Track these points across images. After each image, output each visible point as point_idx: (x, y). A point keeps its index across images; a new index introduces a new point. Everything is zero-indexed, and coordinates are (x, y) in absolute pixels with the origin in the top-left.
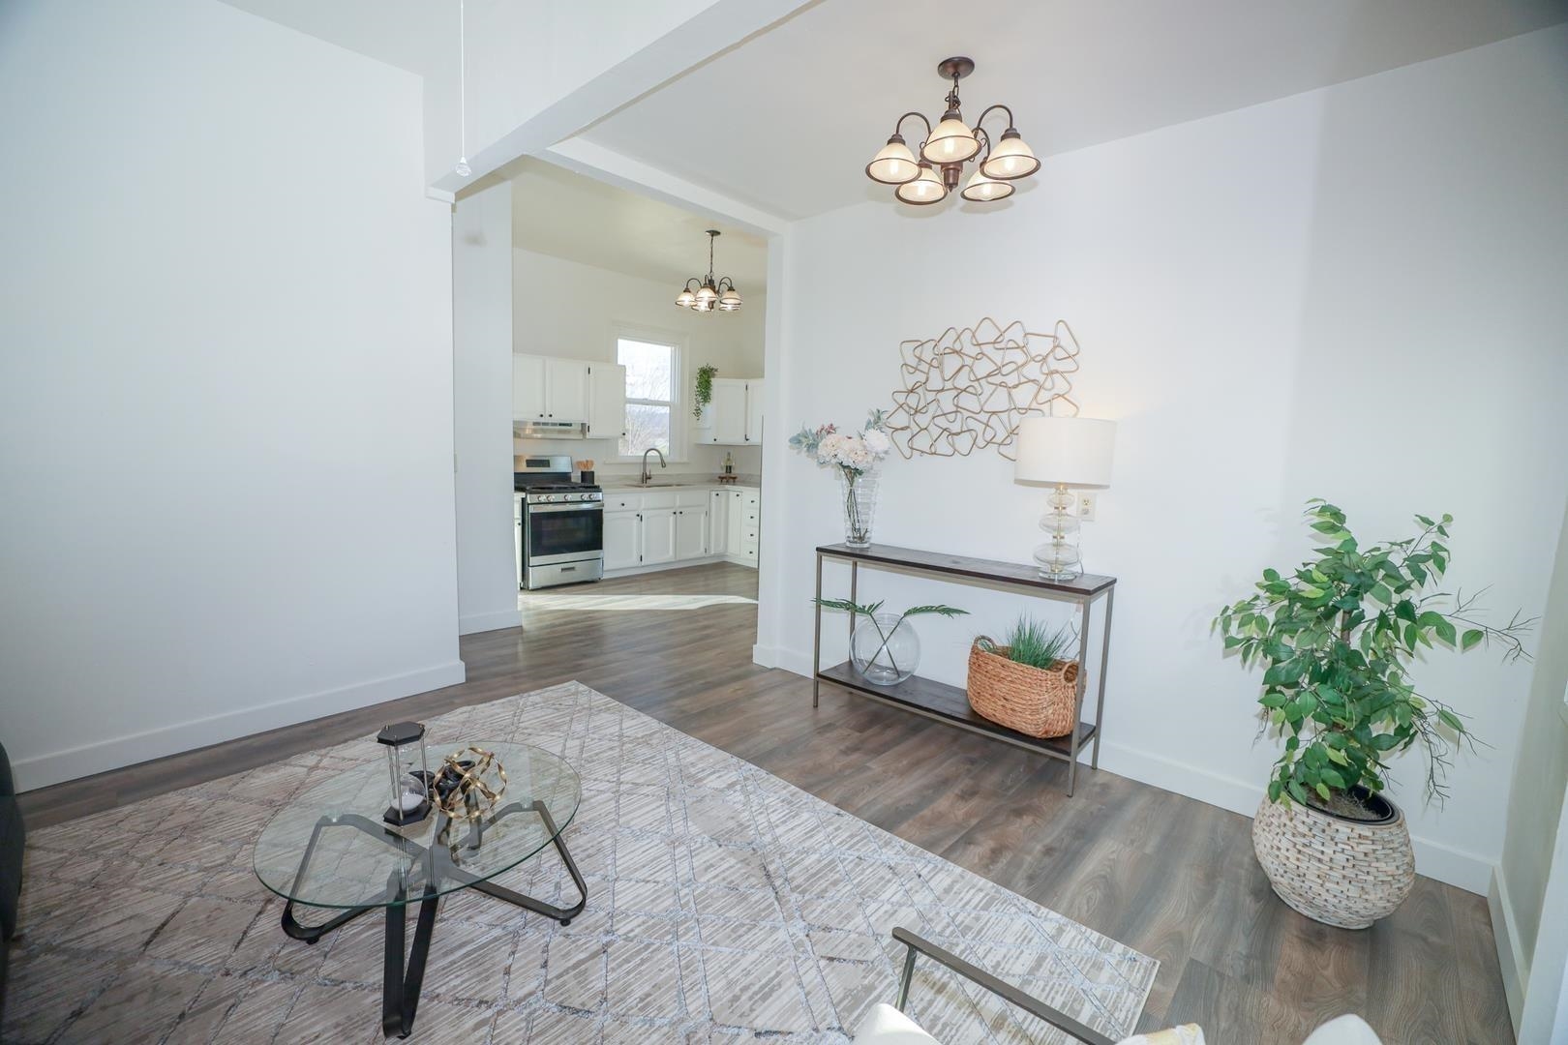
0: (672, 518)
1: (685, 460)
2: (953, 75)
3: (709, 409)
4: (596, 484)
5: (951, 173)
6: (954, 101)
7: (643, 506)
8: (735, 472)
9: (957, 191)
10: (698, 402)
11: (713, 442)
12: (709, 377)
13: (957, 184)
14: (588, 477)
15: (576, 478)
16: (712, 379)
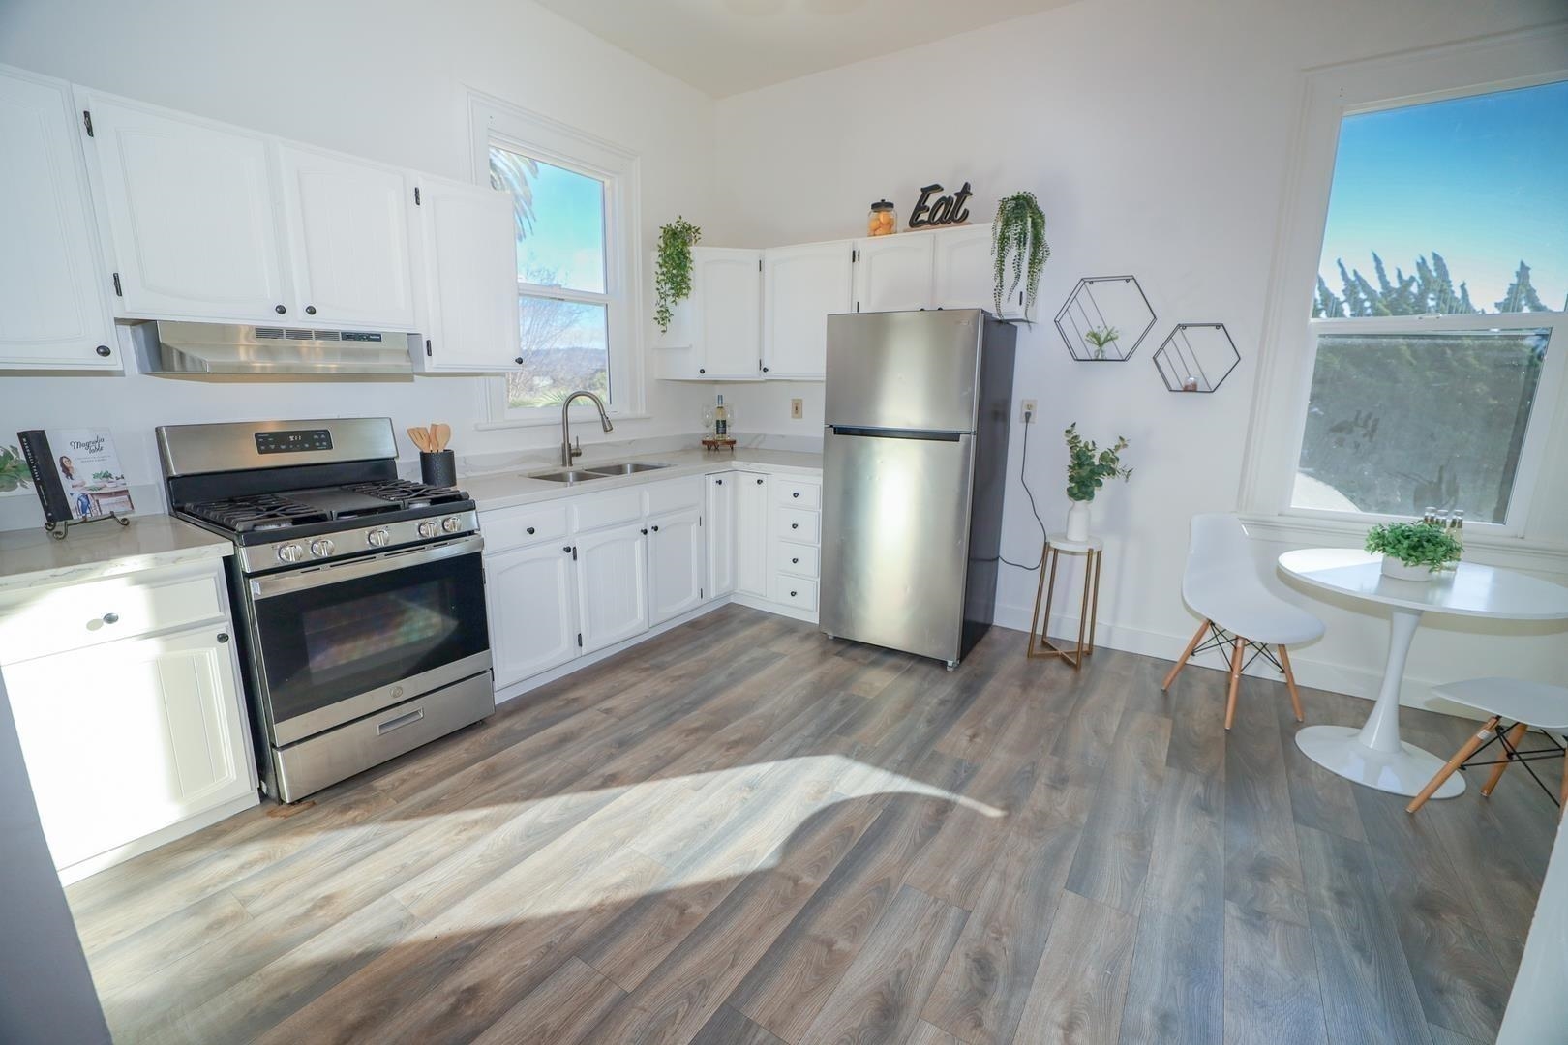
0: (638, 545)
1: (641, 411)
3: (685, 309)
4: (460, 488)
7: (576, 528)
8: (733, 431)
10: (663, 296)
11: (697, 376)
12: (685, 243)
14: (439, 468)
15: (409, 471)
16: (692, 248)
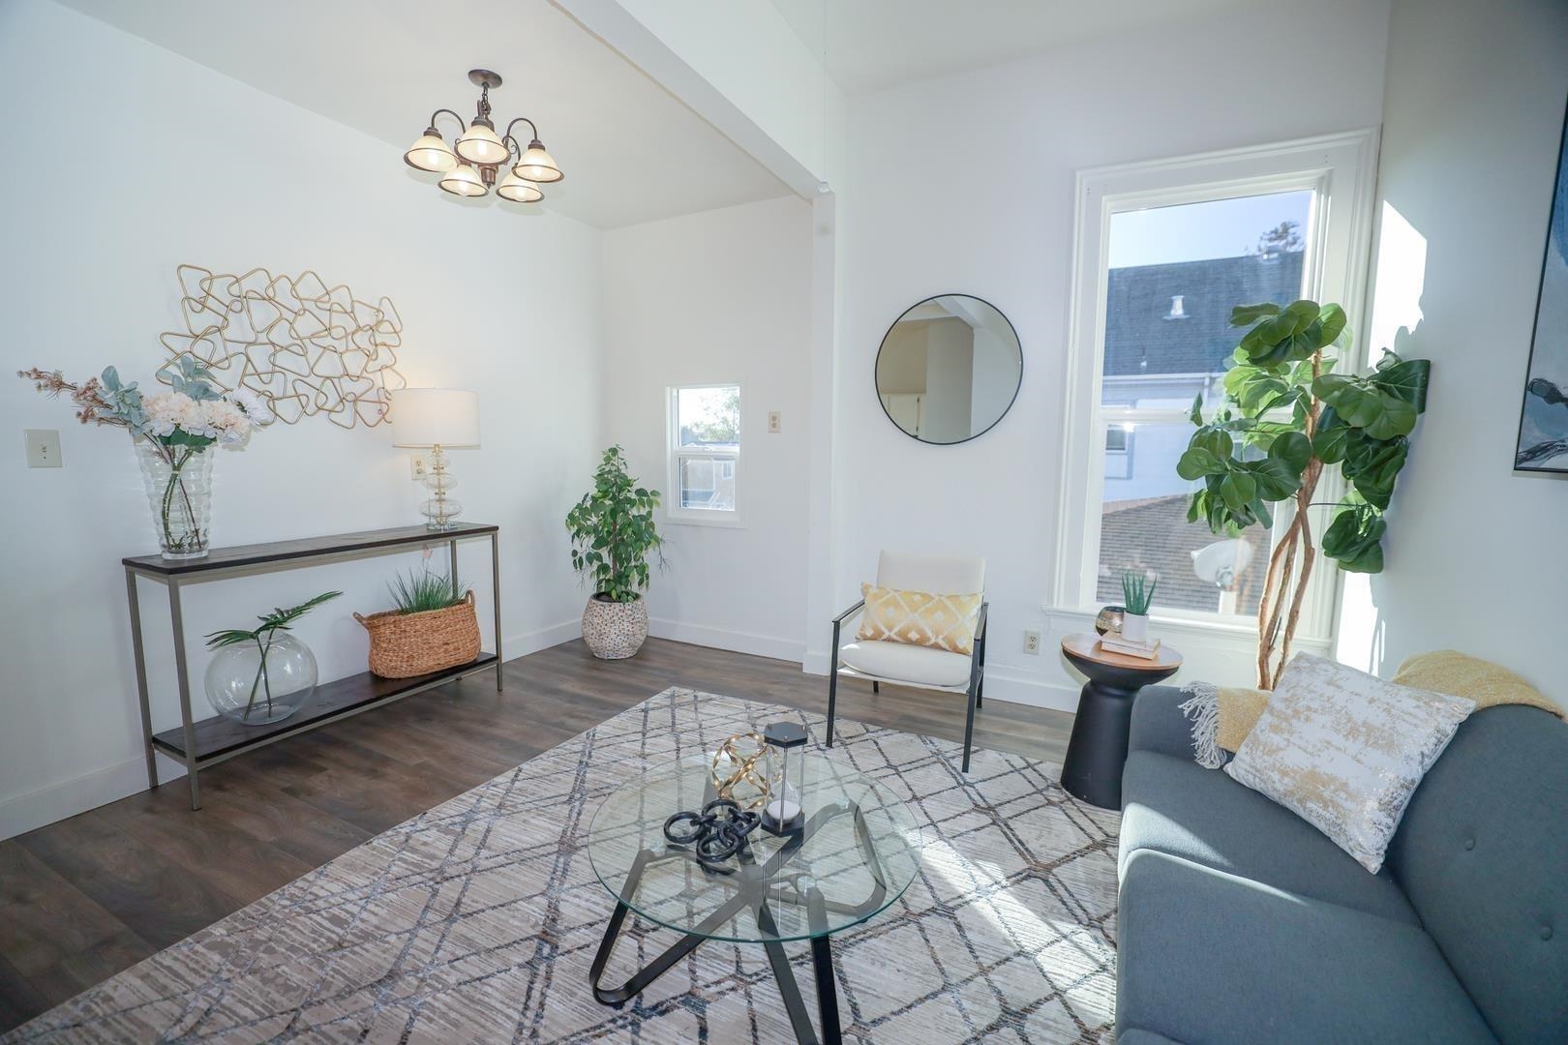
2: (483, 84)
5: (489, 172)
6: (484, 107)
9: (493, 189)
13: (494, 183)
